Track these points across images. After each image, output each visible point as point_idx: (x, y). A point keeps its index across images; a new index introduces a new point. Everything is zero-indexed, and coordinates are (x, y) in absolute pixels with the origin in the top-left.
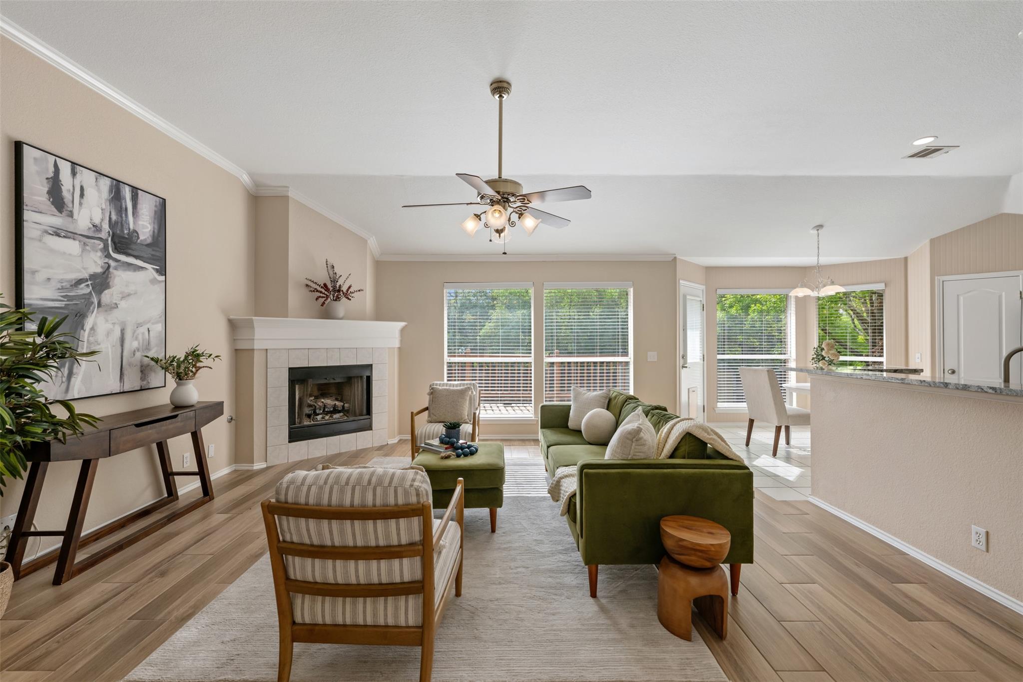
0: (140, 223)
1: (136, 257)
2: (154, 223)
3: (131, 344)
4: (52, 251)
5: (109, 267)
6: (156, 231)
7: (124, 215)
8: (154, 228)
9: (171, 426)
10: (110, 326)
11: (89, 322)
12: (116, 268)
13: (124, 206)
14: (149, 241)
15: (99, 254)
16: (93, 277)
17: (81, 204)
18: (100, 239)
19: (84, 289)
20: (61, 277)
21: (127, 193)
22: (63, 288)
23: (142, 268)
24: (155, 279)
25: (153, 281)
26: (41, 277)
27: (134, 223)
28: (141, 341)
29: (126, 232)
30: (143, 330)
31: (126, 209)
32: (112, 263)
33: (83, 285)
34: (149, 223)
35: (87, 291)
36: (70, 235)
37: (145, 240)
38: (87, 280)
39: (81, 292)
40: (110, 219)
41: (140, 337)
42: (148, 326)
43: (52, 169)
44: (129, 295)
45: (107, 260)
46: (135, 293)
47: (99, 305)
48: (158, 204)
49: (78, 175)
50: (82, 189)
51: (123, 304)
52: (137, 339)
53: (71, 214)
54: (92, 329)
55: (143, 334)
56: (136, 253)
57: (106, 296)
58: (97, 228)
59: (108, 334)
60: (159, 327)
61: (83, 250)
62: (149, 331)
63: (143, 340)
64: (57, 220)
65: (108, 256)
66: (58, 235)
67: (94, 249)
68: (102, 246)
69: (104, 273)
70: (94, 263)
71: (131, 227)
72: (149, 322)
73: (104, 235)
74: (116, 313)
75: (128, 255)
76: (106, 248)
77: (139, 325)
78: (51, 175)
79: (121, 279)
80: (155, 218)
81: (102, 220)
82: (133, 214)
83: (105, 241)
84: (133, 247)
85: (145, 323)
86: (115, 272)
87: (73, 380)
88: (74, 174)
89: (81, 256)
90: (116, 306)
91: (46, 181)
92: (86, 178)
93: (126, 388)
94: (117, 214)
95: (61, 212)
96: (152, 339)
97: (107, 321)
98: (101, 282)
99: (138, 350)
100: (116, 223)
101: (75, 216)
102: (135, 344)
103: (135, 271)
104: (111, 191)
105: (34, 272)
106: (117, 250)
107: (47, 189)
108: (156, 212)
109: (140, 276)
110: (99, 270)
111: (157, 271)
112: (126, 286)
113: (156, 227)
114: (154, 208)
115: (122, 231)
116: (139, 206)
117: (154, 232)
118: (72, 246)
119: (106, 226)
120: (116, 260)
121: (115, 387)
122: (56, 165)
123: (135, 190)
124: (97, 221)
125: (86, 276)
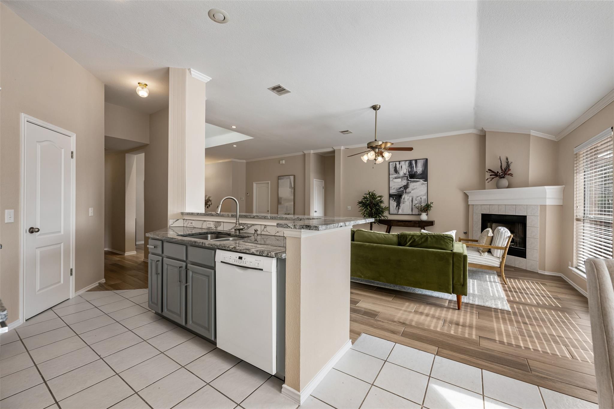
0: (418, 169)
1: (417, 178)
2: (423, 167)
3: (415, 202)
4: (395, 182)
5: (408, 183)
6: (424, 169)
7: (413, 169)
8: (423, 169)
9: (409, 224)
10: (408, 197)
11: (403, 197)
12: (410, 183)
13: (413, 166)
14: (421, 173)
15: (406, 180)
16: (404, 186)
17: (401, 170)
18: (406, 177)
19: (402, 189)
20: (396, 187)
21: (414, 162)
22: (397, 190)
23: (419, 181)
24: (423, 183)
25: (423, 184)
26: (393, 188)
27: (416, 169)
28: (418, 201)
29: (413, 173)
30: (419, 198)
31: (413, 167)
32: (409, 182)
33: (401, 189)
34: (421, 168)
35: (403, 189)
36: (399, 178)
37: (420, 173)
38: (402, 187)
39: (401, 190)
40: (409, 171)
41: (418, 200)
42: (421, 197)
43: (395, 165)
44: (414, 189)
45: (408, 181)
46: (416, 188)
47: (406, 192)
48: (424, 161)
49: (401, 164)
50: (401, 166)
51: (412, 192)
52: (417, 200)
53: (399, 173)
54: (404, 198)
55: (419, 199)
56: (417, 177)
57: (408, 190)
58: (405, 174)
59: (408, 200)
60: (425, 197)
61: (402, 180)
62: (421, 198)
63: (419, 201)
64: (396, 175)
65: (408, 180)
66: (396, 178)
67: (404, 180)
68: (406, 178)
69: (407, 185)
70: (404, 183)
71: (415, 171)
72: (421, 196)
73: (407, 176)
74: (410, 194)
75: (414, 178)
76: (407, 178)
77: (417, 197)
78: (395, 166)
79: (412, 185)
80: (423, 166)
81: (406, 172)
82: (416, 167)
83: (407, 177)
84: (416, 176)
85: (419, 196)
86: (410, 184)
87: (399, 210)
88: (399, 164)
89: (401, 182)
90: (410, 192)
91: (393, 168)
92: (403, 163)
93: (414, 213)
94: (410, 169)
95: (396, 173)
96: (422, 201)
97: (408, 196)
98: (406, 187)
99: (417, 204)
100: (410, 171)
101: (400, 173)
102: (416, 202)
103: (416, 182)
104: (409, 164)
105: (391, 187)
106: (410, 178)
107: (394, 170)
108: (423, 164)
109: (418, 183)
110: (406, 184)
111: (424, 181)
112: (414, 187)
113: (424, 168)
114: (423, 163)
115: (412, 173)
116: (417, 164)
117: (423, 170)
118: (399, 180)
119: (407, 173)
120: (410, 181)
121: (410, 213)
122: (396, 164)
123: (416, 161)
124: (405, 173)
125: (402, 186)
